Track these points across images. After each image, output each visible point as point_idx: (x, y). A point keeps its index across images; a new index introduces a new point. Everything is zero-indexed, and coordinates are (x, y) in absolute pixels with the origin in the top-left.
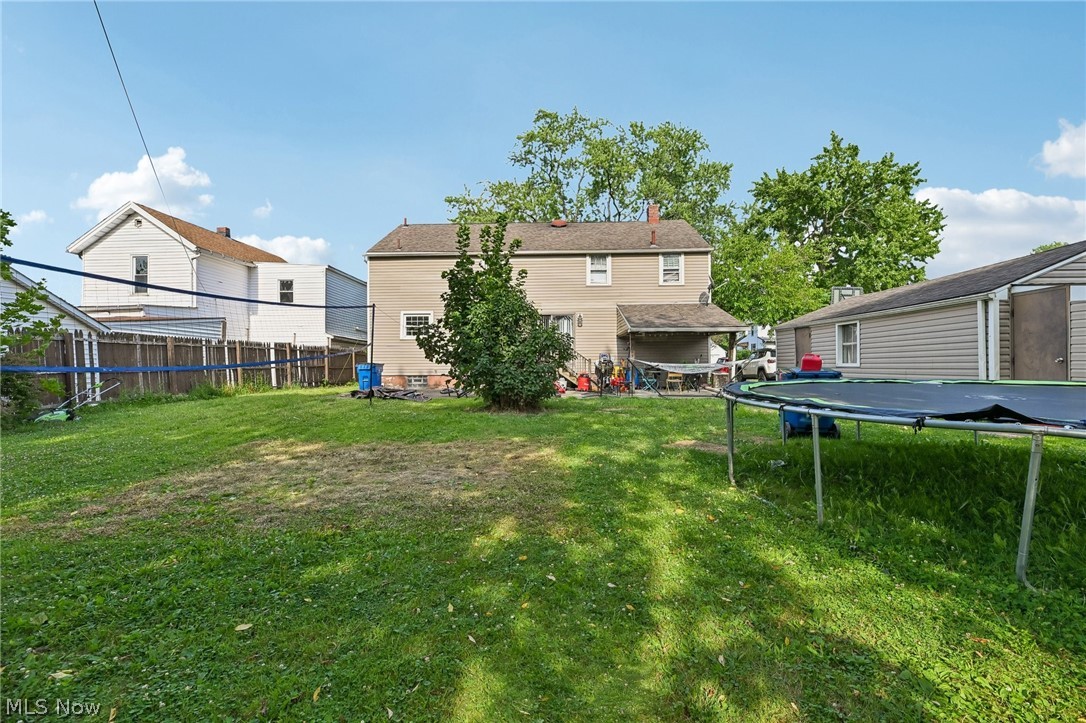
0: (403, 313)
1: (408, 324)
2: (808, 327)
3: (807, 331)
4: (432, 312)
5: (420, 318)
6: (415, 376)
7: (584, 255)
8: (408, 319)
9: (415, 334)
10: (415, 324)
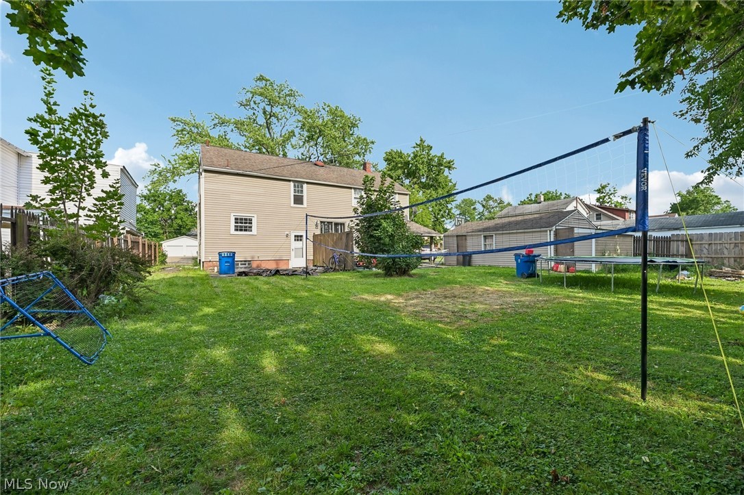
0: (232, 214)
1: (236, 223)
2: (465, 236)
3: (464, 238)
4: (255, 216)
5: (246, 219)
6: (242, 261)
7: (351, 188)
8: (236, 219)
9: (241, 230)
10: (242, 223)
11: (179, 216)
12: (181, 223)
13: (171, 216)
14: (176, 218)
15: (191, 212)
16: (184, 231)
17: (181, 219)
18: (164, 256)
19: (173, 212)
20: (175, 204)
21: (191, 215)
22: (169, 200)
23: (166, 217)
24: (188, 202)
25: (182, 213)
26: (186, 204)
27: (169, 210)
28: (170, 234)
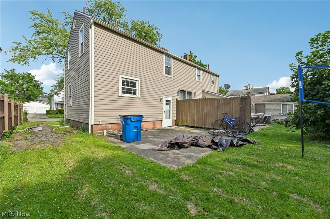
0: (121, 76)
2: (264, 104)
4: (139, 80)
5: (131, 83)
7: (195, 67)
8: (123, 81)
9: (127, 93)
10: (128, 86)
11: (29, 89)
12: (31, 93)
13: (23, 89)
14: (27, 90)
15: (37, 87)
16: (33, 98)
17: (31, 91)
18: (26, 114)
19: (25, 86)
20: (26, 81)
21: (38, 89)
22: (23, 79)
23: (20, 89)
24: (36, 81)
25: (31, 87)
26: (34, 82)
27: (22, 85)
28: (23, 100)
